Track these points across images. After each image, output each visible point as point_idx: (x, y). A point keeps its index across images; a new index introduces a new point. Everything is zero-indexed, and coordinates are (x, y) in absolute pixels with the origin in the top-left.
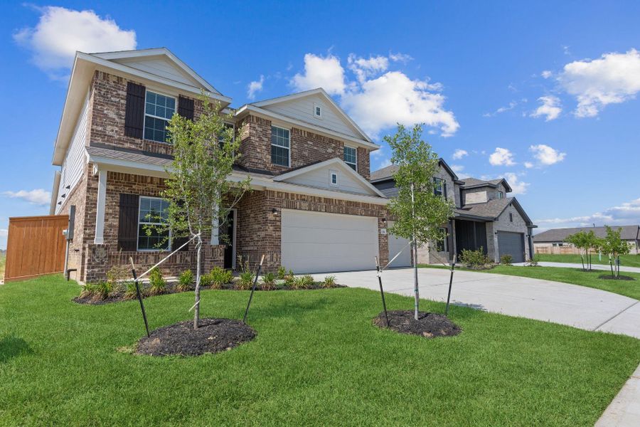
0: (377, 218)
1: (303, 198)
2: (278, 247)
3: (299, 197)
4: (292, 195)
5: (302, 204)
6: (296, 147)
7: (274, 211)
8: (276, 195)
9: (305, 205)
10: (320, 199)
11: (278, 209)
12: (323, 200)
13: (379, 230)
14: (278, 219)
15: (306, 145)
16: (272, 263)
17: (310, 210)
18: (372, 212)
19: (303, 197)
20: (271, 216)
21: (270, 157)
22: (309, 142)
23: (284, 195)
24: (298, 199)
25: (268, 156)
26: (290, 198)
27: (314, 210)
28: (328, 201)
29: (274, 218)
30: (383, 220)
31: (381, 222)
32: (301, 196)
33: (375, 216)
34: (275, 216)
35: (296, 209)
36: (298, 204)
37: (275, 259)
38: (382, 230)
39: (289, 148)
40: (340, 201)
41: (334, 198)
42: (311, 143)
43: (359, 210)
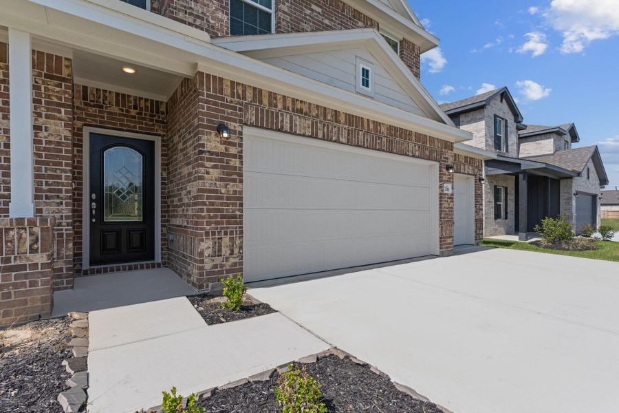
0: (438, 164)
1: (298, 108)
2: (236, 221)
3: (289, 104)
4: (272, 96)
5: (298, 121)
6: (286, 10)
7: (220, 128)
8: (227, 90)
9: (302, 124)
10: (336, 113)
11: (232, 125)
12: (342, 118)
13: (441, 187)
14: (233, 150)
15: (308, 12)
16: (218, 260)
17: (314, 136)
18: (431, 151)
19: (298, 106)
20: (212, 143)
21: (225, 18)
22: (313, 7)
23: (249, 95)
24: (285, 107)
25: (220, 15)
26: (265, 101)
27: (323, 139)
28: (352, 120)
29: (222, 148)
30: (448, 168)
31: (444, 170)
32: (294, 101)
33: (435, 160)
34: (225, 142)
35: (280, 130)
36: (287, 119)
37: (226, 251)
38: (445, 185)
39: (272, 11)
40: (377, 124)
41: (366, 117)
42: (319, 10)
43: (411, 146)
